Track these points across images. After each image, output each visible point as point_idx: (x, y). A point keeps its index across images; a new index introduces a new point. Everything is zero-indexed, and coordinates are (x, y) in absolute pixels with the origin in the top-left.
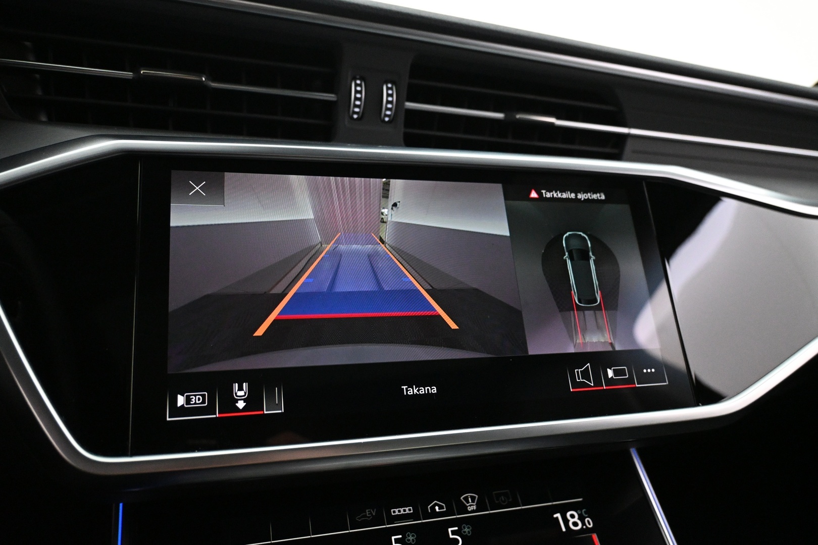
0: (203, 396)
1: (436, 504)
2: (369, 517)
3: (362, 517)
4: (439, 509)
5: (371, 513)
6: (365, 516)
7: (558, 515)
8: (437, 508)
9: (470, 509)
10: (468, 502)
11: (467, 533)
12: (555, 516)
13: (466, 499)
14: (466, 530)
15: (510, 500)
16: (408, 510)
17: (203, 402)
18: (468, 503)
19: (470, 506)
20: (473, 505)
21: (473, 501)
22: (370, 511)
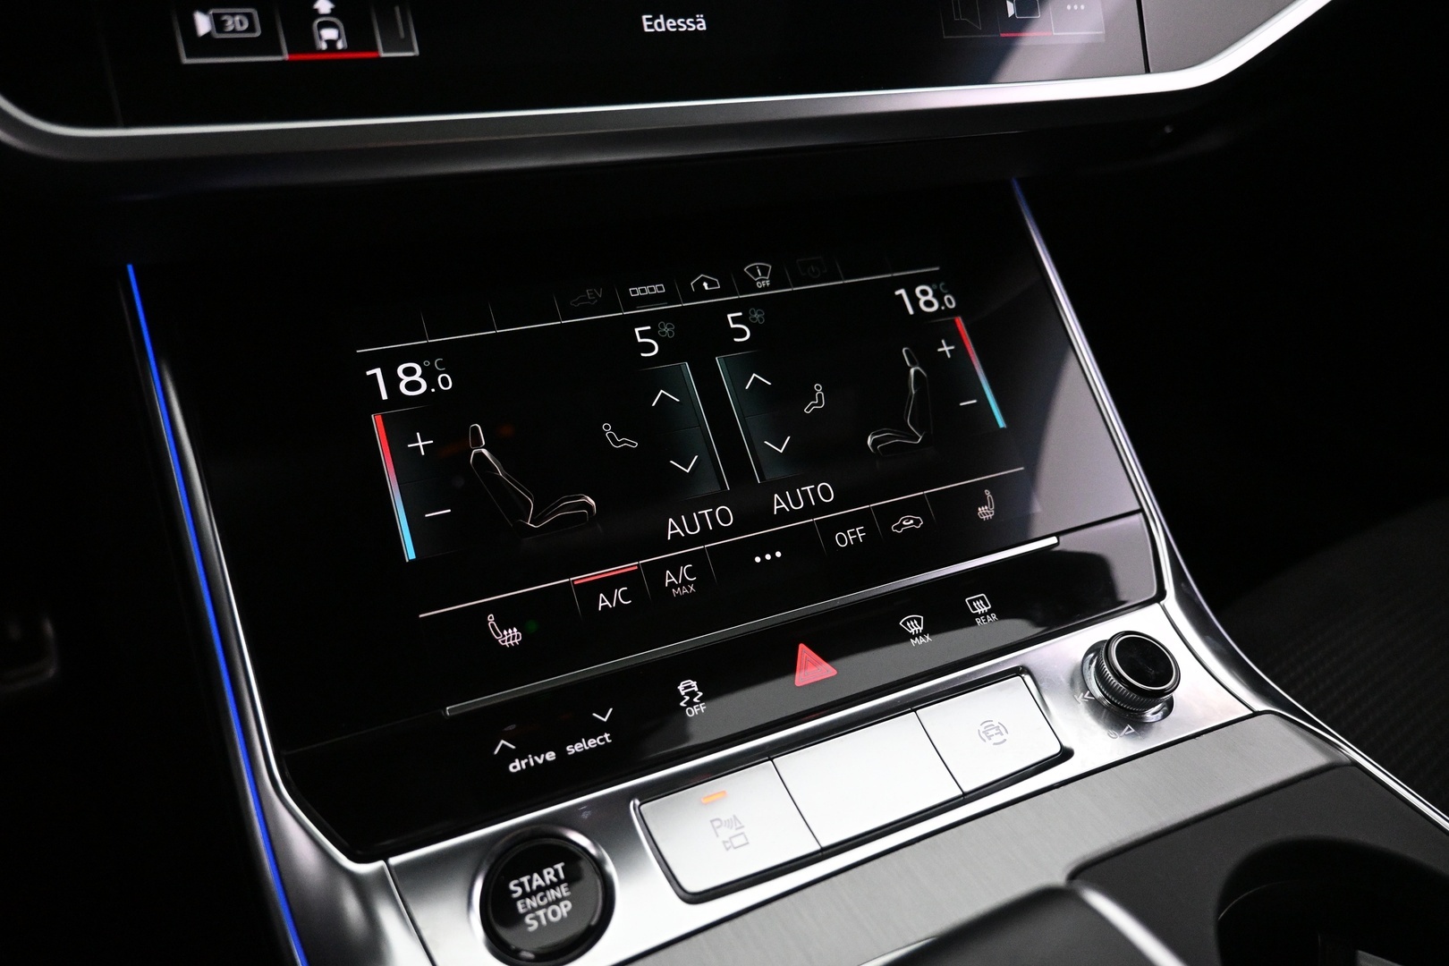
0: (249, 16)
1: (703, 280)
2: (592, 301)
3: (578, 302)
4: (709, 286)
5: (595, 295)
6: (586, 299)
7: (902, 292)
8: (705, 285)
9: (760, 285)
10: (757, 275)
11: (758, 320)
12: (897, 293)
13: (753, 270)
14: (756, 316)
15: (825, 271)
16: (658, 289)
17: (251, 29)
18: (756, 277)
19: (761, 280)
20: (766, 280)
21: (764, 274)
22: (593, 291)
